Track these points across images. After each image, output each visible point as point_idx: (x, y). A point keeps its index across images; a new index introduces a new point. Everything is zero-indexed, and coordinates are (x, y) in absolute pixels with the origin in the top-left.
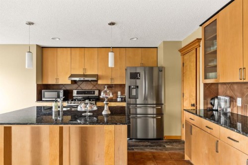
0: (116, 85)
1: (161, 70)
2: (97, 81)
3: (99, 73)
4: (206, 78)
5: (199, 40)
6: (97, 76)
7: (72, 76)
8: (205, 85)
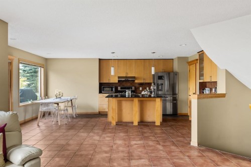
0: (146, 83)
1: (176, 74)
2: (134, 81)
3: (136, 76)
4: (200, 79)
5: (197, 60)
6: (134, 77)
7: (119, 77)
8: (200, 83)
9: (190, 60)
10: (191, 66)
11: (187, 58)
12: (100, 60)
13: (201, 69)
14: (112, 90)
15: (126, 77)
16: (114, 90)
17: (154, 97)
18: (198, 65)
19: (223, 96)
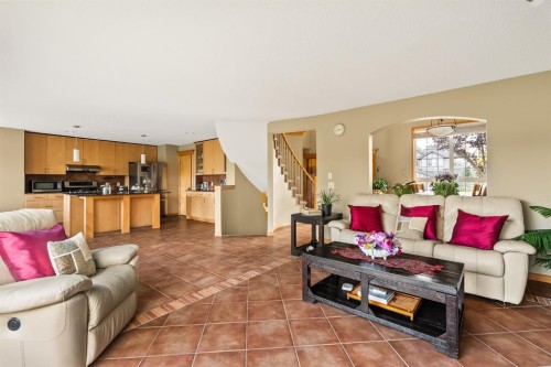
0: (116, 176)
2: (97, 172)
4: (197, 172)
5: (193, 150)
8: (197, 176)
9: (180, 150)
10: (183, 158)
11: (177, 147)
12: (26, 132)
13: (200, 161)
14: (55, 187)
15: (82, 166)
16: (59, 186)
17: (150, 193)
18: (194, 157)
19: (232, 187)
